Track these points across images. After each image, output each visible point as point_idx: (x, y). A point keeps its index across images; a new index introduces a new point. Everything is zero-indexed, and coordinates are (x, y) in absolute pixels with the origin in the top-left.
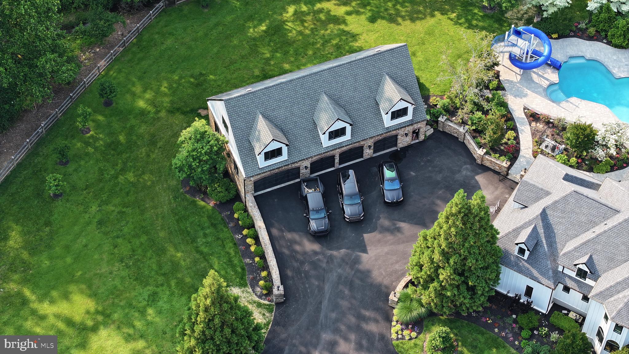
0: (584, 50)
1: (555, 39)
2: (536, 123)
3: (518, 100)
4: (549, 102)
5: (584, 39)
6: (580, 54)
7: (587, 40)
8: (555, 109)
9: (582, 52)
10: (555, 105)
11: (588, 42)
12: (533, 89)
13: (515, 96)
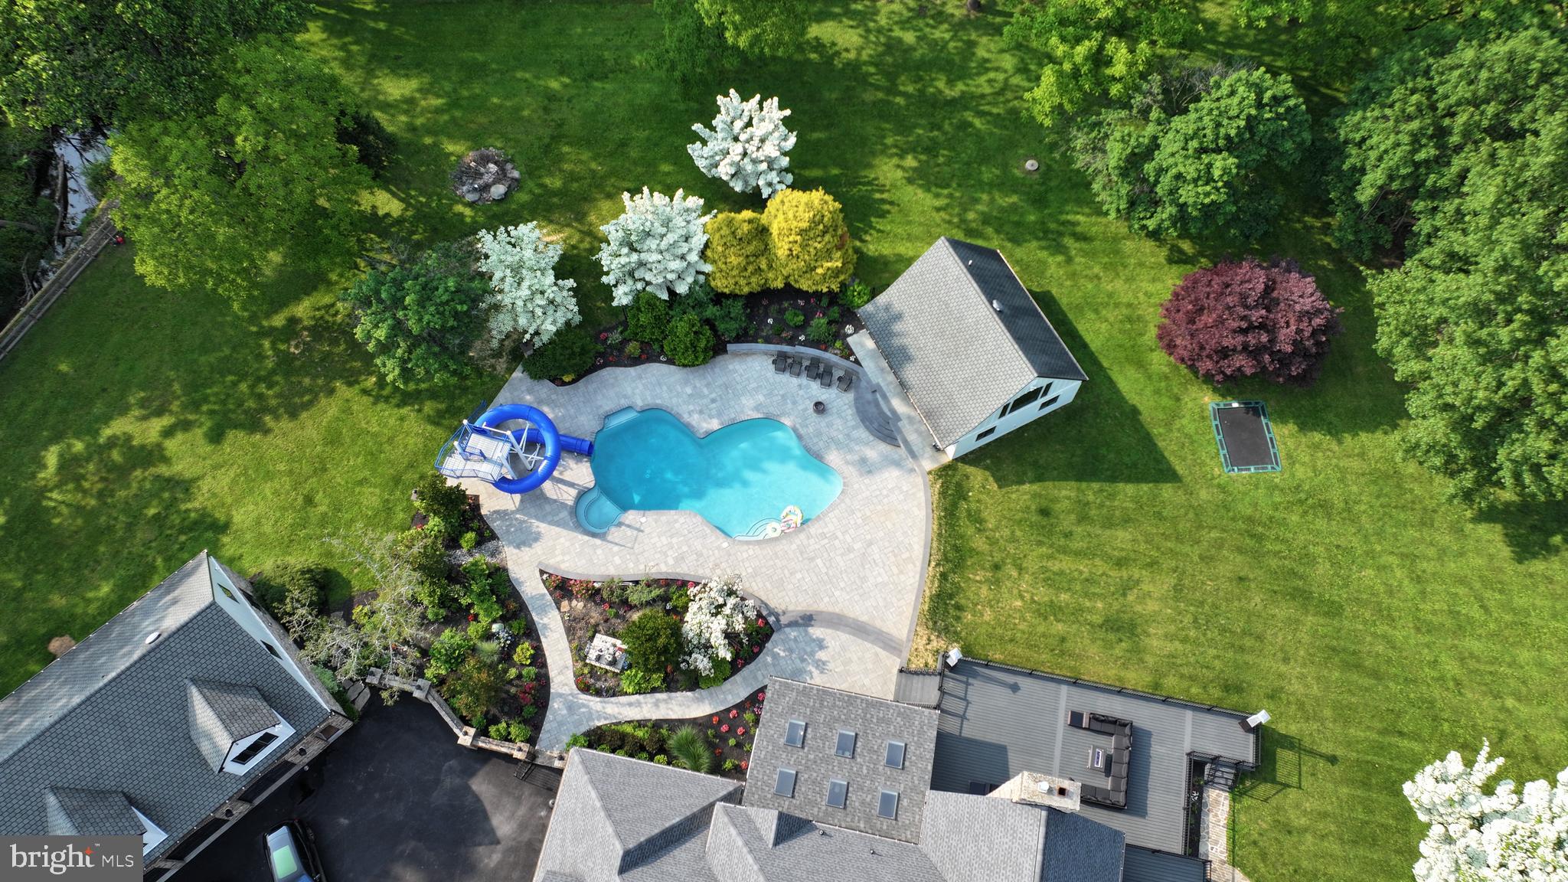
0: (629, 391)
1: (569, 383)
2: (570, 600)
3: (526, 553)
4: (586, 538)
5: (625, 366)
6: (624, 403)
7: (631, 366)
8: (599, 551)
9: (625, 397)
10: (598, 541)
11: (632, 371)
12: (550, 518)
13: (518, 547)
